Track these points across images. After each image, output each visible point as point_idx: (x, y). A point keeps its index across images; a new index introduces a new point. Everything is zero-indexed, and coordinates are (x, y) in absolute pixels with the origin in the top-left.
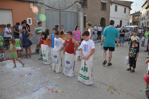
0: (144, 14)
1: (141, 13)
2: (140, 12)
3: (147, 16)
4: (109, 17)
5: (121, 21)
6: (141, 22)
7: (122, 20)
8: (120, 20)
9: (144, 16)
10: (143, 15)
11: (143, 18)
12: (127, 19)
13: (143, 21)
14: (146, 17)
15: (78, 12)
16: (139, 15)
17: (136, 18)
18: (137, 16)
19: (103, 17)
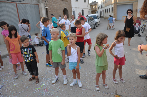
0: (101, 3)
1: (98, 2)
2: (96, 2)
3: (104, 4)
4: (71, 7)
5: (83, 11)
6: (99, 11)
7: (83, 9)
8: (82, 9)
9: (101, 5)
10: (99, 4)
11: (100, 7)
12: (87, 8)
13: (101, 10)
14: (103, 6)
15: (38, 4)
16: (96, 5)
17: (93, 7)
18: (94, 5)
19: (65, 8)
